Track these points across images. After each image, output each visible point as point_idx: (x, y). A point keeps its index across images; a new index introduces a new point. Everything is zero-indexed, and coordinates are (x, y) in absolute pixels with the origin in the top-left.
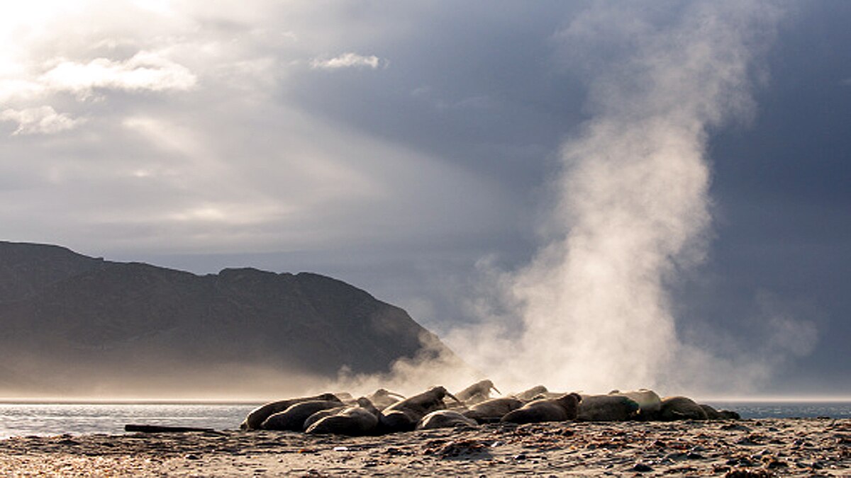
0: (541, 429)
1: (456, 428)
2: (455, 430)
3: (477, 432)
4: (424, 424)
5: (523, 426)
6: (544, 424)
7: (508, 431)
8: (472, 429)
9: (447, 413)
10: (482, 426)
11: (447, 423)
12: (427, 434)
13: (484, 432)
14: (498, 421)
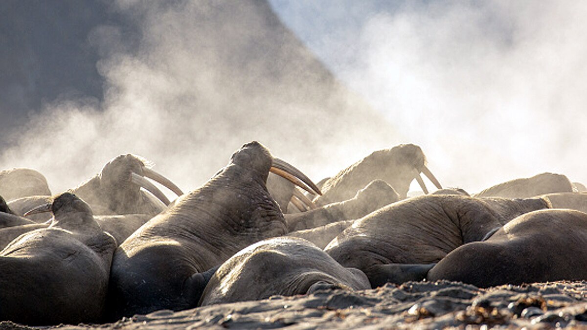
0: (537, 304)
1: (312, 297)
2: (309, 305)
3: (367, 311)
4: (225, 287)
5: (491, 292)
6: (544, 286)
7: (448, 308)
8: (357, 302)
9: (288, 248)
10: (381, 290)
11: (286, 281)
12: (235, 317)
13: (386, 312)
14: (422, 275)
